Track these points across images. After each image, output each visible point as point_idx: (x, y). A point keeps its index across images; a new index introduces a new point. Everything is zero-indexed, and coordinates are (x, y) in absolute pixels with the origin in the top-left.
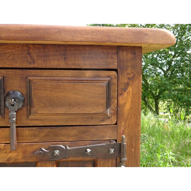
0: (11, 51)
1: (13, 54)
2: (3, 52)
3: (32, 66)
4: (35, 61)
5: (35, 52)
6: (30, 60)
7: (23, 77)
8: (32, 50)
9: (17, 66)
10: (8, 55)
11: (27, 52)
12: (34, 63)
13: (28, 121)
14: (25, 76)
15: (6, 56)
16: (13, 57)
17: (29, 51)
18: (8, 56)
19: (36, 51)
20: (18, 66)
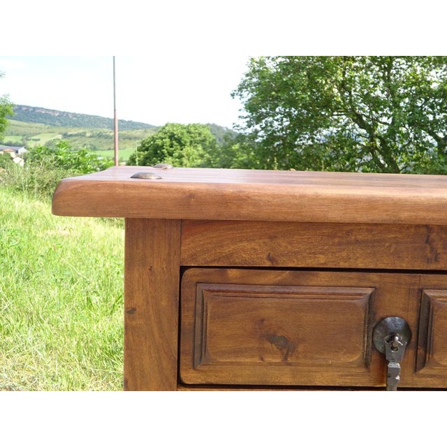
0: (393, 236)
1: (396, 243)
2: (378, 238)
3: (433, 267)
4: (439, 256)
5: (441, 239)
6: (429, 255)
7: (413, 289)
8: (435, 234)
9: (402, 266)
10: (387, 245)
11: (425, 239)
12: (436, 260)
13: (416, 379)
14: (416, 287)
15: (384, 246)
16: (396, 249)
17: (429, 236)
18: (388, 247)
19: (443, 236)
20: (405, 266)
